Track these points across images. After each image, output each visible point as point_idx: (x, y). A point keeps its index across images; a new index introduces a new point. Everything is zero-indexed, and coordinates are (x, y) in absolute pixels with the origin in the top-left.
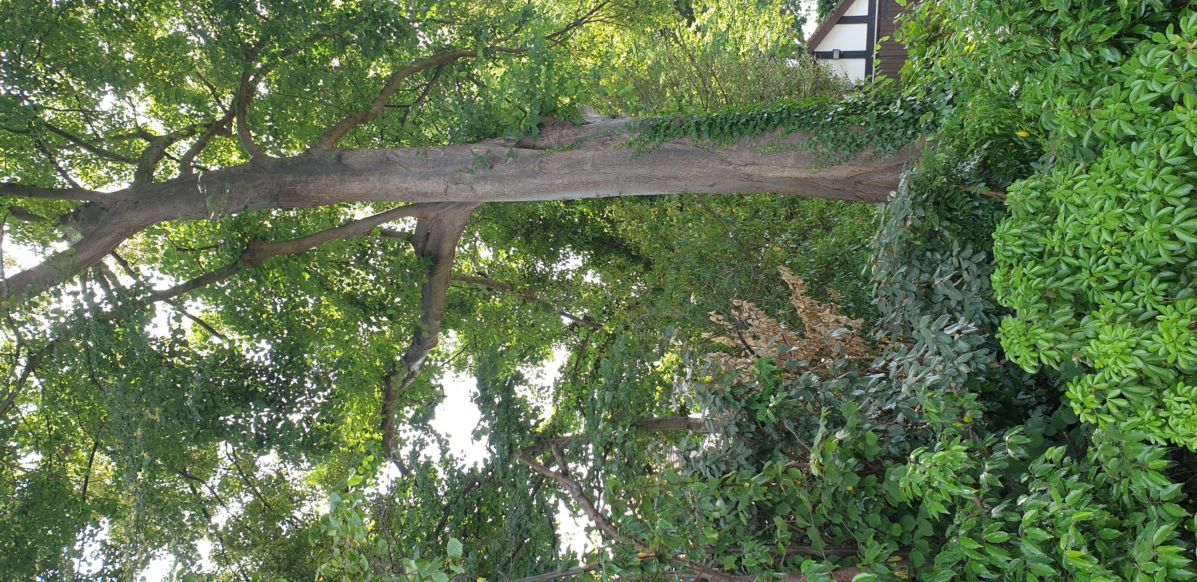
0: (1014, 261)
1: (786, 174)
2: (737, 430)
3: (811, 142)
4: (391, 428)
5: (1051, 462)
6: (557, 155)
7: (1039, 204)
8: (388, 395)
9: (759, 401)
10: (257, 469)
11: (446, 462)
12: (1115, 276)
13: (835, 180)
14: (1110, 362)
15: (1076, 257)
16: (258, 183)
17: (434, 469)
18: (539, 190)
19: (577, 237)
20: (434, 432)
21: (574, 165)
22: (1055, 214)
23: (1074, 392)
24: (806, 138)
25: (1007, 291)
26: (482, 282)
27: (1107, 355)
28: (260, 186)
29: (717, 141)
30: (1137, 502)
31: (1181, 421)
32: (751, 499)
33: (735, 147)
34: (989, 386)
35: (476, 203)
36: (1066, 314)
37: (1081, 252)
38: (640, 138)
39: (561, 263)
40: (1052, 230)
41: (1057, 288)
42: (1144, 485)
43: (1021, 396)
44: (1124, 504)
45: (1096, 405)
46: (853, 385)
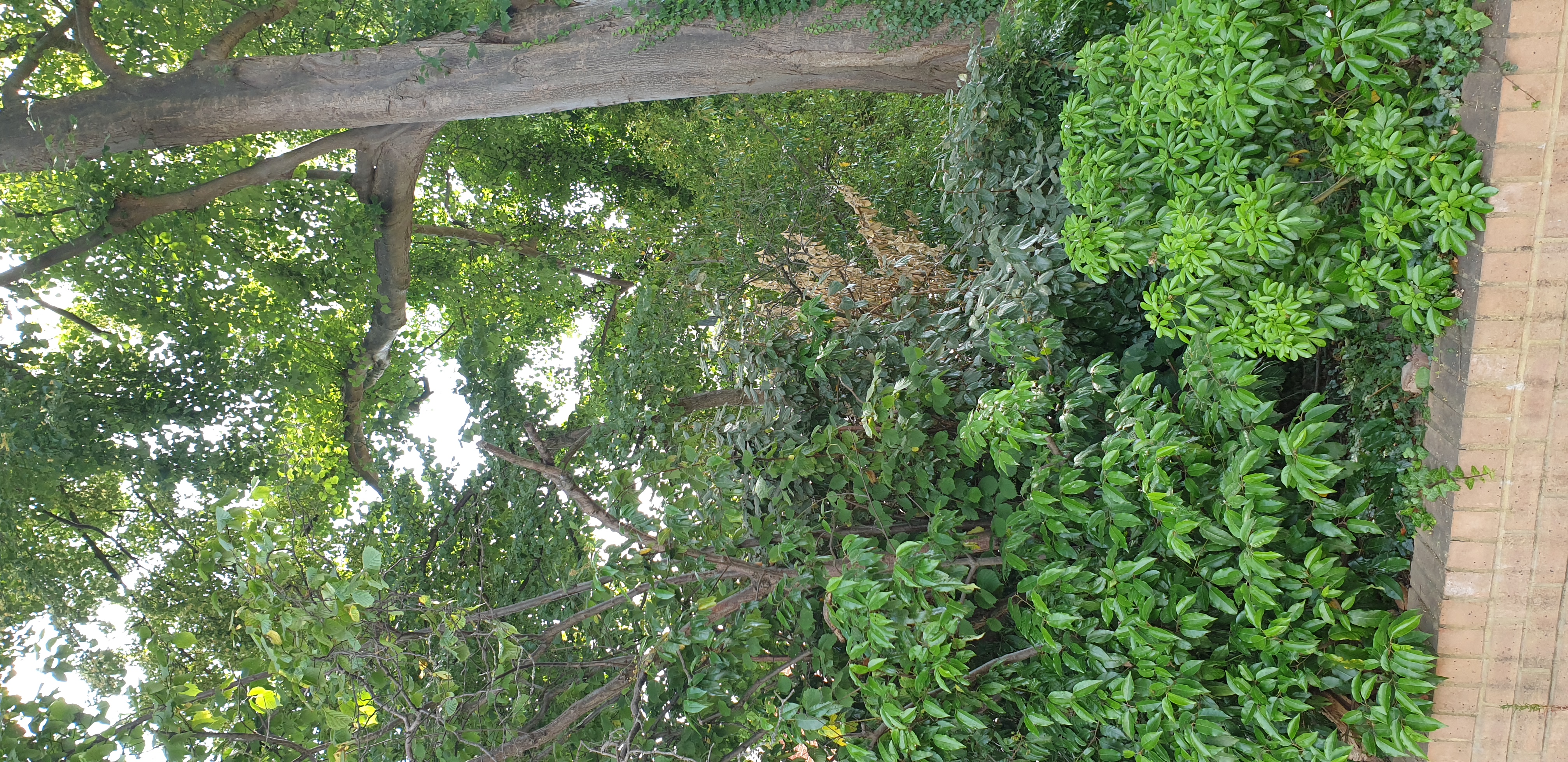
0: (1085, 147)
1: (843, 62)
2: (784, 393)
3: (872, 17)
4: (360, 439)
5: (1138, 392)
6: (538, 50)
7: (1113, 71)
8: (348, 395)
9: (809, 355)
10: (176, 505)
11: (432, 475)
12: (1196, 156)
13: (905, 68)
14: (1184, 260)
15: (1155, 135)
16: (121, 113)
17: (416, 484)
18: (517, 101)
19: (590, 166)
20: (409, 437)
21: (561, 64)
22: (1129, 82)
23: (1149, 302)
24: (865, 13)
25: (1077, 186)
26: (461, 234)
27: (1181, 252)
28: (124, 117)
29: (752, 20)
30: (1231, 430)
31: (1267, 325)
32: (795, 473)
33: (775, 29)
34: (1077, 311)
35: (434, 123)
36: (1139, 206)
37: (1160, 130)
38: (649, 22)
39: (574, 204)
40: (1128, 104)
41: (1133, 176)
42: (1234, 407)
43: (1123, 321)
44: (1218, 434)
45: (1173, 315)
46: (922, 325)
